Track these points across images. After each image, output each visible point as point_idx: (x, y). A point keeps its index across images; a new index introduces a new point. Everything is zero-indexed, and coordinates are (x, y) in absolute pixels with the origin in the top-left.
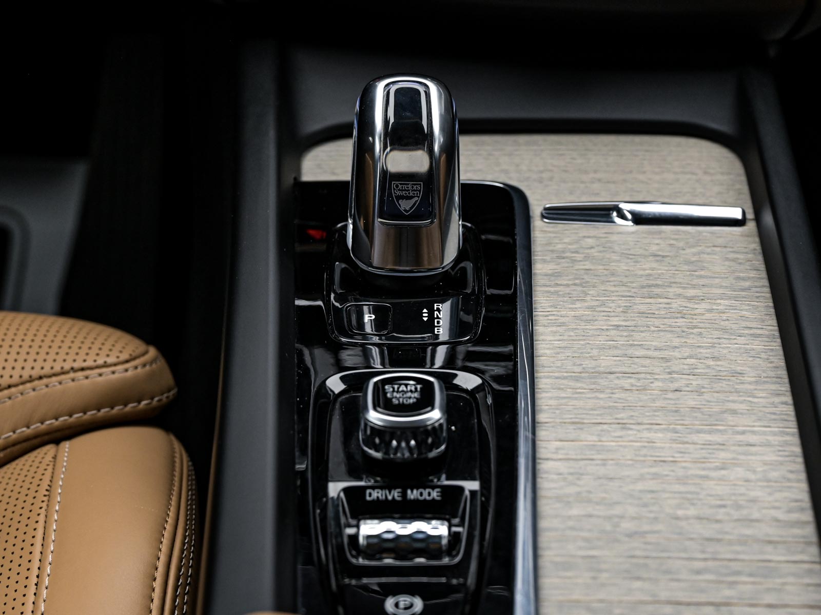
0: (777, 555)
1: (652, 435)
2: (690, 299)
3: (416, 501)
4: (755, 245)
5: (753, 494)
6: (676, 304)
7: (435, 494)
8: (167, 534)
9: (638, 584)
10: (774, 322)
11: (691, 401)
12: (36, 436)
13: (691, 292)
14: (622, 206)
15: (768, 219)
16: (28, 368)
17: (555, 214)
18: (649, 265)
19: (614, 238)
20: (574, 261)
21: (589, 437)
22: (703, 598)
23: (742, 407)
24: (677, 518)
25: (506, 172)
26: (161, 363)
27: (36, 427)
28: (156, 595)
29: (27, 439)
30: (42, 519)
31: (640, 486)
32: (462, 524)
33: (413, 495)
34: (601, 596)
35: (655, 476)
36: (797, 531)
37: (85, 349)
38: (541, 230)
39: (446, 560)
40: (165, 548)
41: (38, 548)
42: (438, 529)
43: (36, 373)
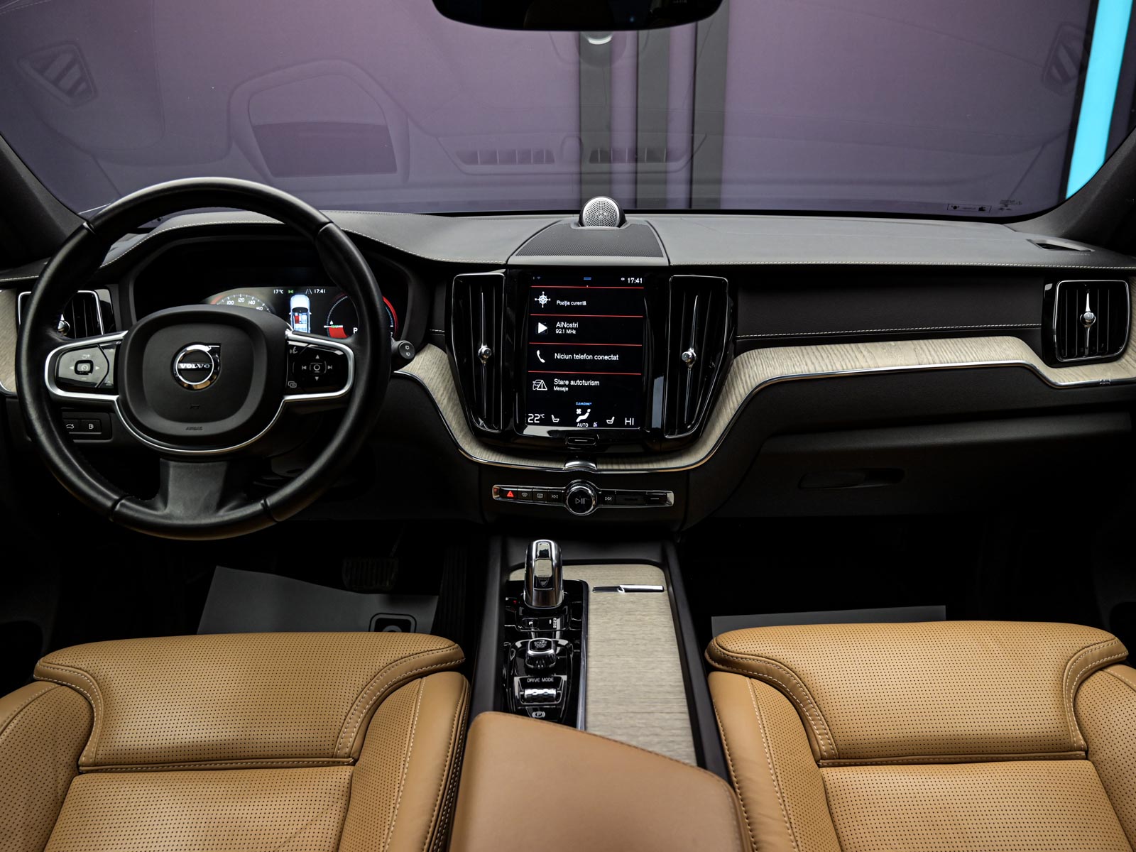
0: (670, 697)
1: (628, 659)
2: (644, 615)
3: (545, 682)
4: (667, 598)
5: (663, 677)
6: (638, 617)
7: (552, 680)
8: (459, 705)
9: (621, 707)
10: (673, 622)
11: (643, 648)
12: (414, 675)
13: (644, 613)
14: (621, 586)
15: (671, 589)
16: (412, 650)
17: (597, 589)
18: (629, 605)
19: (618, 597)
20: (603, 604)
21: (606, 660)
22: (643, 711)
23: (660, 649)
24: (636, 686)
25: (581, 577)
26: (460, 648)
27: (414, 672)
28: (455, 726)
29: (411, 676)
30: (415, 702)
31: (624, 675)
32: (561, 690)
33: (544, 680)
34: (607, 711)
35: (629, 672)
36: (678, 689)
37: (432, 643)
38: (593, 596)
39: (556, 703)
40: (458, 710)
41: (413, 712)
42: (552, 692)
43: (414, 652)
